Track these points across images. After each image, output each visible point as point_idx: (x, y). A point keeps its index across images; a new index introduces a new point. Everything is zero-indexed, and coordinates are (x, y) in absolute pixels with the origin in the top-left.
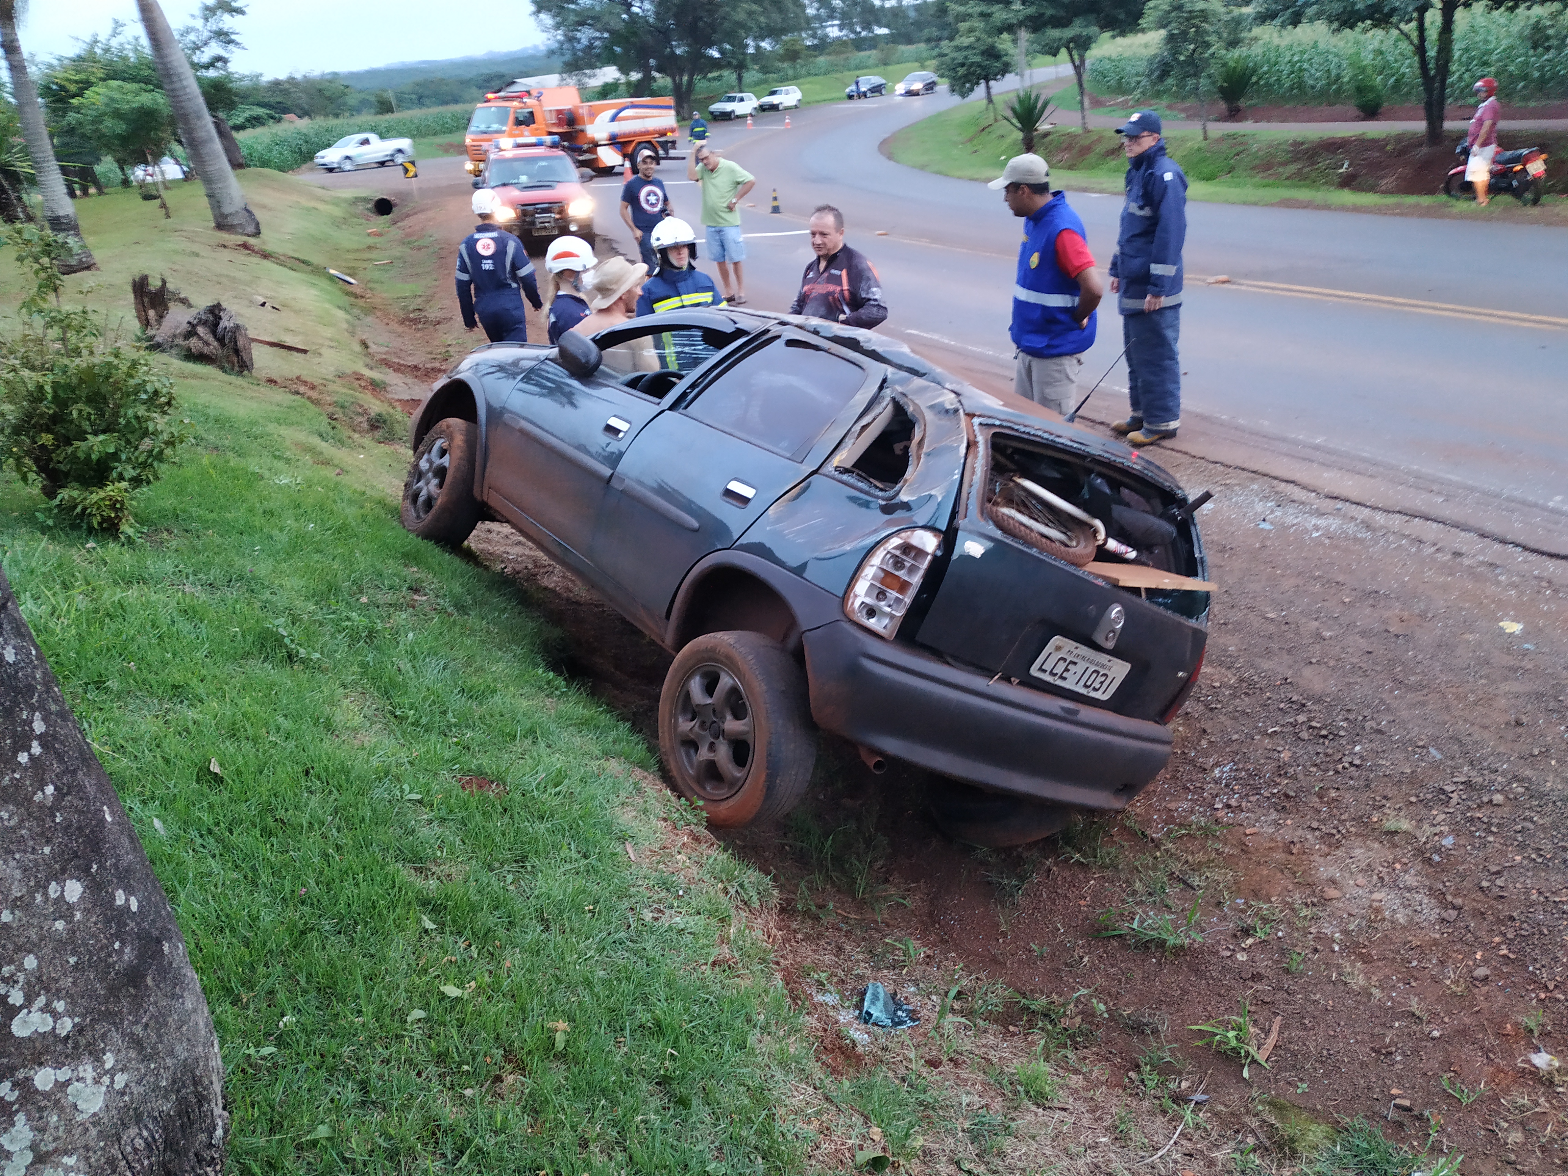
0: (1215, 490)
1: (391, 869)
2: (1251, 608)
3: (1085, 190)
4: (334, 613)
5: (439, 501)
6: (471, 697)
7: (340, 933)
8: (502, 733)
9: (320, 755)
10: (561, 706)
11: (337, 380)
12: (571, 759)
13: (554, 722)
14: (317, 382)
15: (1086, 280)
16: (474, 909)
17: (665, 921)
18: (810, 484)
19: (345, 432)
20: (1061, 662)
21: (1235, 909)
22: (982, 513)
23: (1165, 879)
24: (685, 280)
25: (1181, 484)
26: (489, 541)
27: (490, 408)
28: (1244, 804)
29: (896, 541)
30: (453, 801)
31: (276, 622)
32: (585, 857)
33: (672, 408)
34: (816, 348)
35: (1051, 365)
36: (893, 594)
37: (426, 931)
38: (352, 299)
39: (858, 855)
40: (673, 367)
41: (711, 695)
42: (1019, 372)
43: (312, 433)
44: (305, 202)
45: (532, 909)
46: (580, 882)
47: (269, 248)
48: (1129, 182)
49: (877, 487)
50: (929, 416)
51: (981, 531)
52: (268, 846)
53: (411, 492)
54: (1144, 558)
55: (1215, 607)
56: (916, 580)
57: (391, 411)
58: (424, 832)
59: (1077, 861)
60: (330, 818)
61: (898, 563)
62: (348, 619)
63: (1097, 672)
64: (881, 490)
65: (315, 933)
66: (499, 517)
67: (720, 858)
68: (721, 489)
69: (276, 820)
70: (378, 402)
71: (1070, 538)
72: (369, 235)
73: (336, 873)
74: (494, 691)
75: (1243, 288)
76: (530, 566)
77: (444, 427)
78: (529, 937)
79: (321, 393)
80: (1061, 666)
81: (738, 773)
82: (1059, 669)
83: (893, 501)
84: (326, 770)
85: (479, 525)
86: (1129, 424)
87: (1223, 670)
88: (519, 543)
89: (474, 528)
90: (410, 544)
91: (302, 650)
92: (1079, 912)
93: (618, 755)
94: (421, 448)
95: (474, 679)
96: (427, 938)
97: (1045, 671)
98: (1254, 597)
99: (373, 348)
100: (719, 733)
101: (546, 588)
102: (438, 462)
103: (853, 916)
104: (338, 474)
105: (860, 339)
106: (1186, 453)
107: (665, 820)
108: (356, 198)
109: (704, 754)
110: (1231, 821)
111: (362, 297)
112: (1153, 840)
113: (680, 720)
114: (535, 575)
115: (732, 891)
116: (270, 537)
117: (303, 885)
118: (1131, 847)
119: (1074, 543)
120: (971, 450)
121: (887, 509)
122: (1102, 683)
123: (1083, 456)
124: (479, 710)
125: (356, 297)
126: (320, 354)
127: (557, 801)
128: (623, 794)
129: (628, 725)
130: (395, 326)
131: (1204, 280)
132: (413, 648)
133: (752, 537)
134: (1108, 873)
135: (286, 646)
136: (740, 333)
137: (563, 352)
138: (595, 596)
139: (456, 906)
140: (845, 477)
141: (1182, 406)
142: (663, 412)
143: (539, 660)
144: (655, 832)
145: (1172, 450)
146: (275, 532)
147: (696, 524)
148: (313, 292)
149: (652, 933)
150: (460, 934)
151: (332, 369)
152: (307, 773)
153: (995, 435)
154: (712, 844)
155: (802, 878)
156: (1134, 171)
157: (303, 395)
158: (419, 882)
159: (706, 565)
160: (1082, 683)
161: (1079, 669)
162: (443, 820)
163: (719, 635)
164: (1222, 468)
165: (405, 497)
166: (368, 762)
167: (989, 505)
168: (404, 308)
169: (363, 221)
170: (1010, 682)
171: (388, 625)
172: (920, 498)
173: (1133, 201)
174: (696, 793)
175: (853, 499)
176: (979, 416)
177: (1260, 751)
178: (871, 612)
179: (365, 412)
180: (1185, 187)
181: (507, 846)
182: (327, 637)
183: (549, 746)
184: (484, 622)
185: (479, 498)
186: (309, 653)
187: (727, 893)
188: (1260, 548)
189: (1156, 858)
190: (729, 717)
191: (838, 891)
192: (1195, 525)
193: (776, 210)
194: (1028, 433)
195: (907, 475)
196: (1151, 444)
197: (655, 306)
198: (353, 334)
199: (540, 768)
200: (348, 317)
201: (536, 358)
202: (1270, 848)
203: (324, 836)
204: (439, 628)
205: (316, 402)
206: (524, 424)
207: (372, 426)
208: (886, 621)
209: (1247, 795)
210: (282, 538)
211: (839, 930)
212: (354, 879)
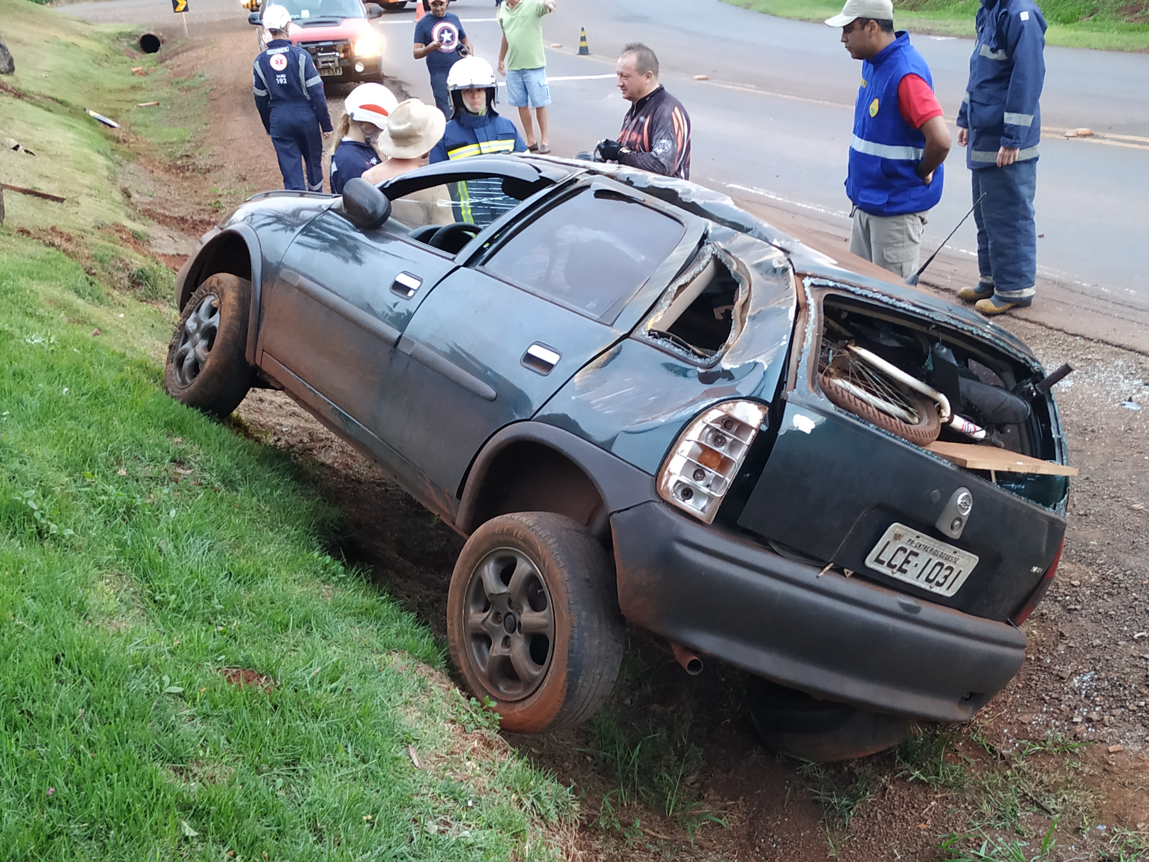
0: (1075, 364)
1: (148, 768)
2: (1115, 498)
3: (929, 33)
4: (89, 486)
5: (207, 365)
6: (239, 582)
7: (90, 838)
8: (273, 622)
9: (72, 639)
10: (339, 594)
11: (96, 231)
12: (349, 652)
13: (331, 611)
14: (74, 233)
15: (931, 130)
16: (240, 815)
17: (452, 836)
18: (620, 348)
19: (104, 289)
20: (900, 553)
21: (1096, 837)
22: (813, 383)
23: (1016, 801)
24: (484, 126)
25: (1038, 358)
26: (261, 411)
27: (265, 263)
28: (1106, 718)
29: (715, 414)
30: (217, 695)
31: (26, 495)
32: (364, 761)
33: (466, 265)
34: (629, 200)
35: (891, 224)
36: (711, 473)
37: (186, 839)
38: (114, 144)
39: (668, 767)
40: (468, 220)
41: (507, 584)
42: (855, 231)
43: (68, 288)
44: (63, 37)
45: (304, 817)
46: (358, 789)
47: (24, 86)
48: (980, 22)
49: (695, 353)
50: (754, 275)
51: (811, 403)
52: (13, 741)
53: (175, 355)
54: (994, 439)
55: (1074, 496)
56: (738, 457)
57: (155, 266)
58: (185, 728)
59: (917, 779)
60: (81, 711)
61: (718, 438)
62: (105, 493)
63: (941, 565)
64: (700, 357)
65: (63, 837)
66: (272, 384)
67: (514, 765)
68: (521, 354)
69: (23, 712)
70: (140, 257)
71: (911, 414)
72: (133, 74)
73: (87, 773)
74: (264, 576)
75: (1107, 142)
76: (306, 440)
77: (214, 283)
78: (301, 848)
79: (78, 245)
80: (900, 558)
81: (535, 672)
82: (898, 561)
83: (714, 369)
84: (78, 658)
85: (250, 394)
86: (977, 292)
87: (1083, 567)
88: (294, 414)
89: (244, 397)
90: (173, 411)
91: (53, 526)
92: (919, 836)
93: (400, 649)
94: (188, 306)
95: (243, 561)
96: (187, 846)
97: (882, 562)
98: (1118, 486)
99: (136, 197)
100: (515, 626)
101: (323, 464)
102: (206, 321)
103: (662, 836)
104: (96, 334)
105: (679, 190)
106: (1041, 324)
107: (453, 722)
108: (120, 34)
109: (497, 649)
110: (1091, 737)
111: (125, 141)
112: (1002, 757)
113: (472, 611)
114: (311, 450)
115: (528, 804)
116: (20, 402)
117: (51, 785)
118: (977, 763)
119: (916, 420)
120: (801, 314)
121: (707, 378)
122: (946, 577)
123: (926, 323)
124: (246, 597)
125: (118, 142)
126: (78, 203)
127: (334, 698)
128: (406, 693)
129: (413, 615)
130: (160, 174)
131: (1062, 134)
132: (175, 526)
133: (555, 408)
134: (952, 793)
135: (36, 521)
136: (544, 182)
137: (347, 201)
138: (379, 472)
139: (219, 812)
140: (660, 342)
141: (1038, 272)
142: (458, 268)
143: (314, 542)
144: (442, 735)
145: (1026, 320)
146: (26, 396)
147: (492, 393)
148: (71, 135)
149: (437, 847)
150: (224, 843)
151: (91, 219)
152: (57, 661)
153: (828, 297)
154: (506, 751)
155: (606, 792)
156: (986, 11)
157: (58, 247)
158: (180, 784)
159: (503, 438)
160: (923, 577)
161: (921, 560)
162: (206, 716)
163: (518, 517)
164: (1082, 342)
165: (169, 360)
166: (124, 649)
167: (821, 376)
168: (171, 155)
169: (127, 59)
170: (844, 575)
171: (148, 501)
172: (743, 366)
173: (985, 43)
174: (488, 694)
175: (669, 367)
176: (810, 276)
177: (1125, 658)
178: (688, 493)
179: (126, 267)
180: (1044, 28)
181: (278, 746)
182: (82, 512)
183: (325, 638)
184: (255, 500)
185: (252, 363)
186: (61, 529)
187: (521, 806)
188: (1126, 431)
189: (1006, 777)
190: (526, 608)
191: (646, 808)
192: (1052, 402)
193: (584, 51)
194: (866, 296)
195: (730, 341)
196: (1003, 313)
197: (450, 154)
198: (113, 181)
199: (315, 662)
200: (110, 163)
201: (319, 208)
202: (1136, 768)
203: (75, 731)
204: (206, 505)
205: (72, 255)
206: (302, 279)
207: (134, 282)
208: (704, 503)
209: (1110, 707)
210: (33, 403)
211: (647, 851)
212: (107, 779)
